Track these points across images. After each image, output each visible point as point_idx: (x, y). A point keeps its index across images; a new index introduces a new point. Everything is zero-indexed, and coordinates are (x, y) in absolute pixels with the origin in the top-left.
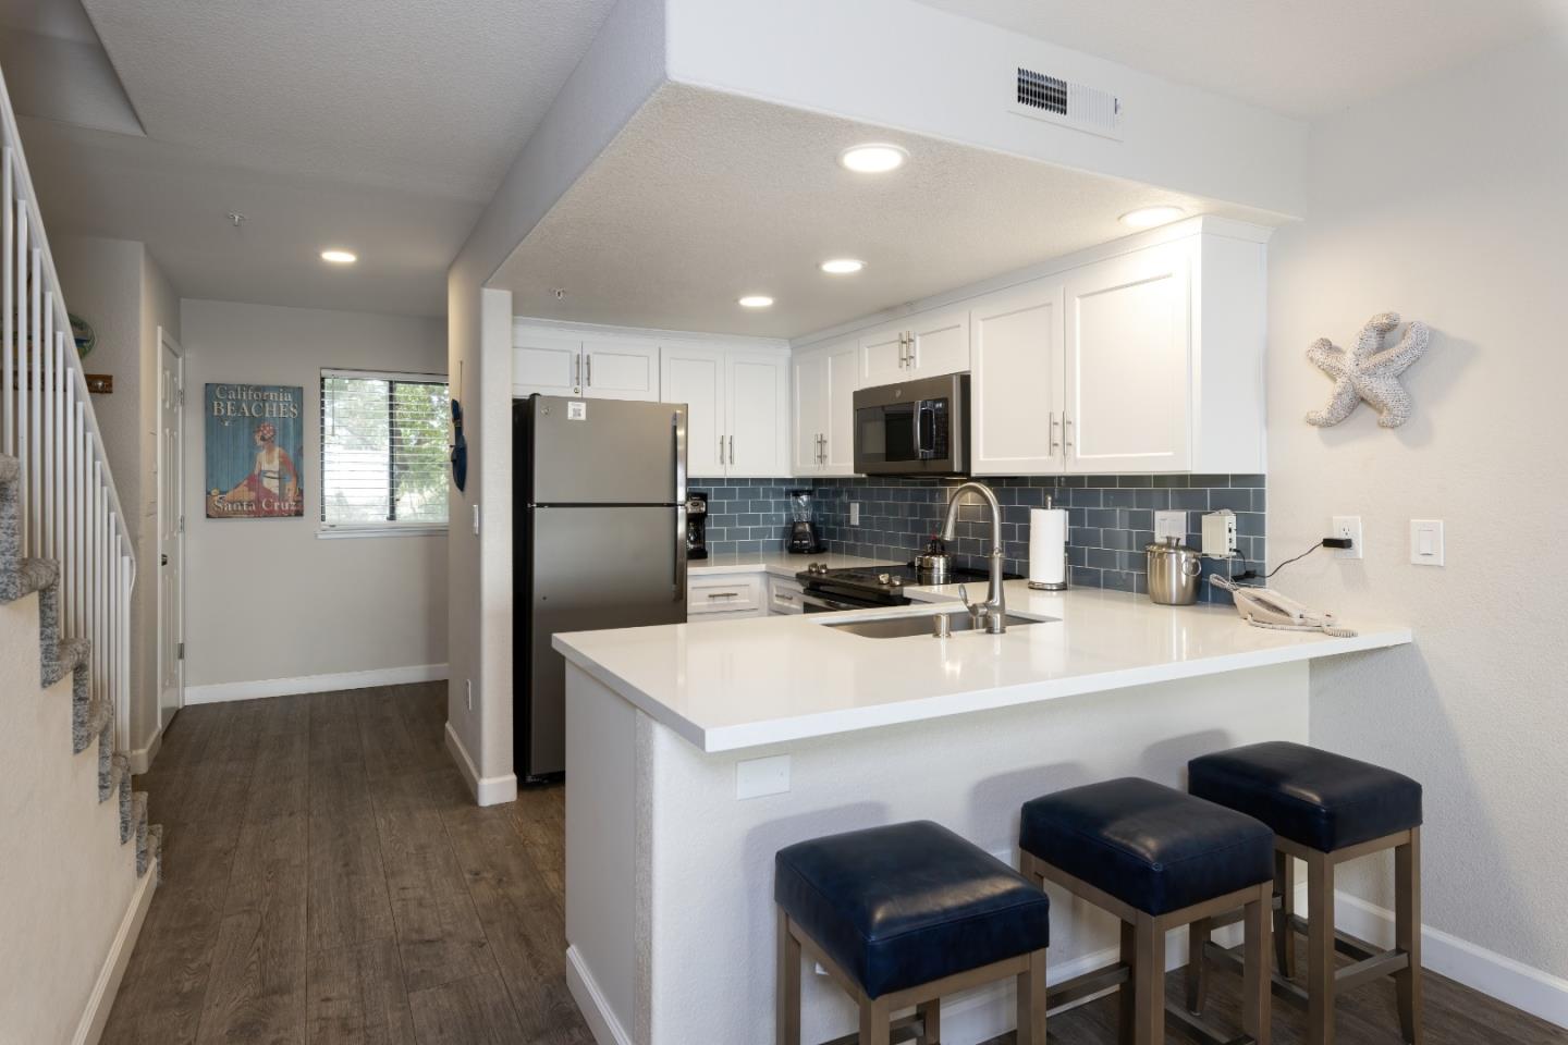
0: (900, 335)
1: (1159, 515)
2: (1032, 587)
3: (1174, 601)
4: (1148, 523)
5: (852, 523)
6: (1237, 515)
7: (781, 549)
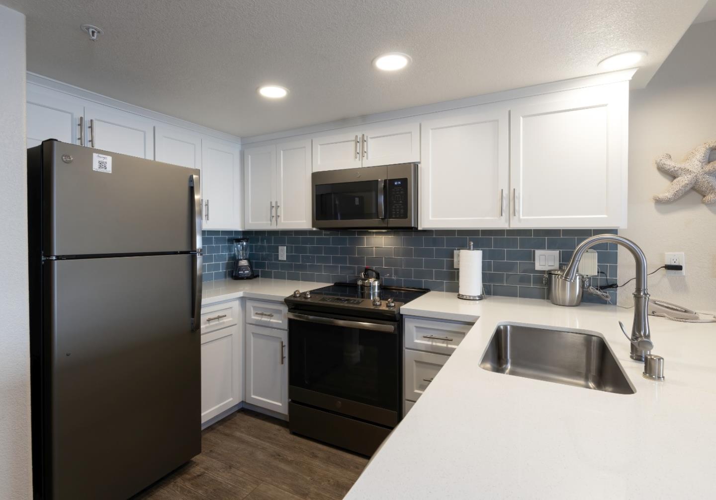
0: (357, 137)
1: (538, 253)
2: (461, 297)
3: (567, 304)
4: (531, 257)
5: (280, 258)
6: (598, 252)
7: (226, 277)
